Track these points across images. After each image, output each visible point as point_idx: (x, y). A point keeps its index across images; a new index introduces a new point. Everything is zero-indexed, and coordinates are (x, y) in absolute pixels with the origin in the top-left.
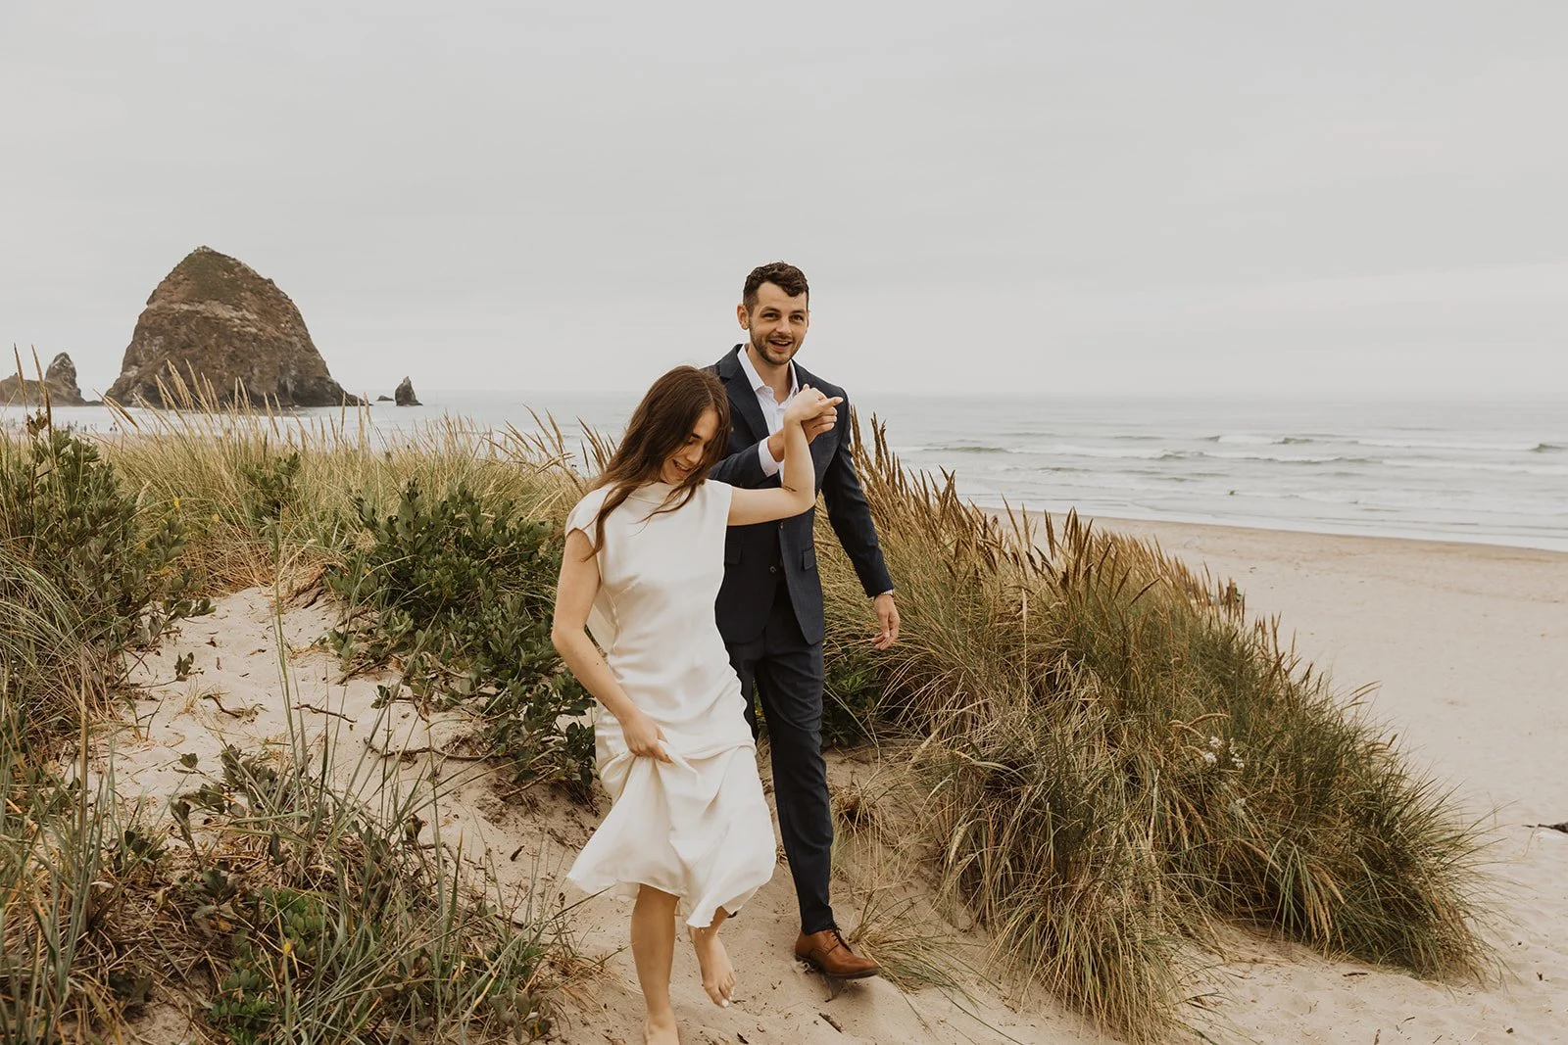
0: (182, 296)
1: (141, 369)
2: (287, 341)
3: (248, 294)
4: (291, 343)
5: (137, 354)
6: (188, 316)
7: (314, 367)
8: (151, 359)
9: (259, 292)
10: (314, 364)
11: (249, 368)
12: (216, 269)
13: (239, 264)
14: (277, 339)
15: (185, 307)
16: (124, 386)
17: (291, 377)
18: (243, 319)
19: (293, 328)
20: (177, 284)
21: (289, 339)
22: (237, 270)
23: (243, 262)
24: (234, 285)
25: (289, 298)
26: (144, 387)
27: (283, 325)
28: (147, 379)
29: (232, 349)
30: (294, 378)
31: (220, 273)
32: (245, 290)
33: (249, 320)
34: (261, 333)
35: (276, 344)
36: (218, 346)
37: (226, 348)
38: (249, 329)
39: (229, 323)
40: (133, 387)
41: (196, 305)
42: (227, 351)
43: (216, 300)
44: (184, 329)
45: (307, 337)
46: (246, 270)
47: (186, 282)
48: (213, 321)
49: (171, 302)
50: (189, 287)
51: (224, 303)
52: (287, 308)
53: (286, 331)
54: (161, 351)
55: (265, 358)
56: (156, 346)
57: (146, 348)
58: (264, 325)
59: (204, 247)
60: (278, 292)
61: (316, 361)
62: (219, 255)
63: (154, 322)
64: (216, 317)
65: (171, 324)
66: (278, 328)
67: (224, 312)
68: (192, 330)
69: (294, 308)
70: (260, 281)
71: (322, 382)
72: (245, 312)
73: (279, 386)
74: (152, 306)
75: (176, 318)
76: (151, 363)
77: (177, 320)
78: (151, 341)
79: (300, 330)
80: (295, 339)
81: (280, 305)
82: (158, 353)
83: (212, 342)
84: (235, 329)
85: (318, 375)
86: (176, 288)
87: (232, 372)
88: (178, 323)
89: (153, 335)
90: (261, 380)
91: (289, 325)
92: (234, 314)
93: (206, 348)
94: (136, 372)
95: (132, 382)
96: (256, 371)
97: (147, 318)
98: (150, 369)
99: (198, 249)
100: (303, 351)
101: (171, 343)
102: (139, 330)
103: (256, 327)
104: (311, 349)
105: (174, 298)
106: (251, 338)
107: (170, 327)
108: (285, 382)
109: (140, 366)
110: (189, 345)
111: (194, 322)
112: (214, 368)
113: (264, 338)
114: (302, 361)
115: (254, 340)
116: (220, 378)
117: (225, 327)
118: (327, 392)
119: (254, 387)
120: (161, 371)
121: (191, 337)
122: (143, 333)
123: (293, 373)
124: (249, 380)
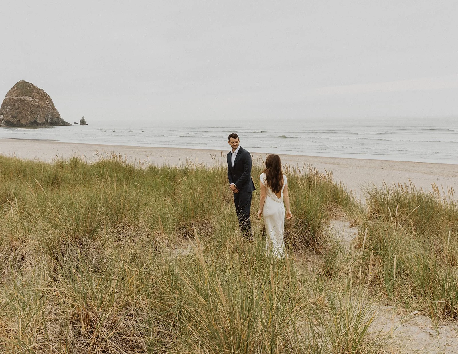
0: (16, 94)
3: (36, 94)
4: (49, 108)
5: (3, 111)
6: (18, 100)
7: (55, 114)
9: (39, 93)
11: (36, 115)
12: (26, 87)
13: (33, 85)
14: (44, 107)
15: (17, 98)
18: (34, 101)
19: (49, 103)
20: (14, 91)
21: (48, 107)
23: (34, 84)
24: (31, 91)
25: (48, 94)
26: (5, 121)
28: (6, 119)
29: (31, 110)
30: (50, 118)
32: (35, 92)
33: (36, 101)
34: (40, 105)
36: (27, 109)
37: (29, 109)
38: (36, 104)
40: (1, 121)
41: (20, 97)
43: (26, 95)
44: (16, 104)
45: (54, 106)
46: (35, 87)
47: (17, 90)
49: (13, 96)
50: (18, 92)
51: (28, 96)
52: (47, 98)
53: (47, 104)
55: (41, 112)
56: (8, 109)
57: (5, 110)
58: (41, 102)
59: (22, 80)
60: (45, 93)
61: (56, 112)
62: (27, 82)
63: (8, 102)
64: (26, 100)
66: (45, 103)
67: (28, 99)
68: (19, 104)
69: (50, 97)
70: (39, 90)
71: (58, 119)
72: (35, 99)
73: (46, 120)
74: (7, 97)
75: (14, 101)
76: (7, 114)
77: (14, 102)
79: (51, 104)
80: (50, 107)
81: (45, 97)
82: (9, 111)
83: (25, 108)
84: (32, 104)
85: (57, 117)
87: (31, 116)
88: (15, 102)
89: (7, 106)
90: (40, 119)
92: (32, 99)
93: (23, 109)
94: (2, 117)
96: (38, 116)
97: (5, 101)
98: (6, 116)
99: (20, 81)
100: (52, 110)
101: (13, 108)
102: (3, 104)
103: (38, 103)
104: (55, 110)
105: (14, 95)
107: (12, 104)
109: (3, 115)
110: (18, 109)
111: (20, 102)
112: (26, 115)
113: (41, 106)
114: (52, 113)
115: (38, 107)
116: (28, 118)
117: (29, 103)
118: (60, 122)
119: (38, 121)
120: (10, 116)
121: (19, 106)
122: (4, 105)
123: (50, 116)
124: (36, 119)
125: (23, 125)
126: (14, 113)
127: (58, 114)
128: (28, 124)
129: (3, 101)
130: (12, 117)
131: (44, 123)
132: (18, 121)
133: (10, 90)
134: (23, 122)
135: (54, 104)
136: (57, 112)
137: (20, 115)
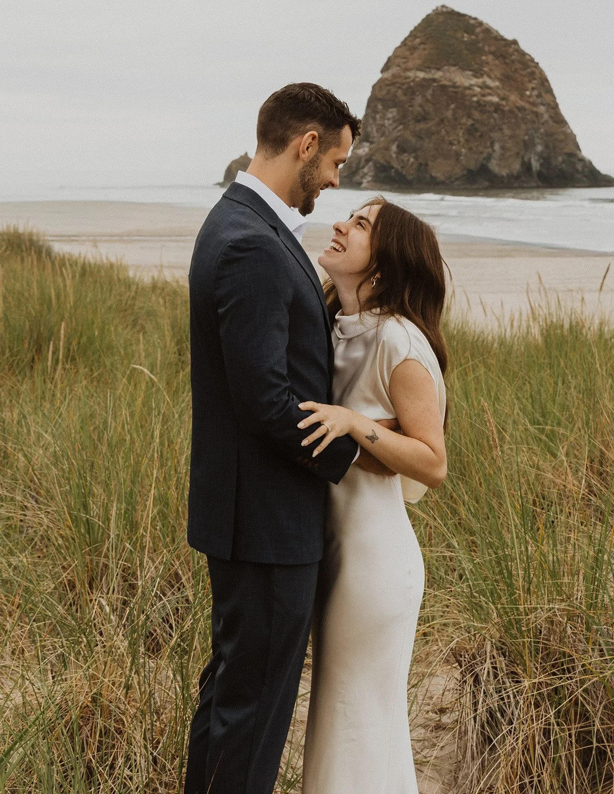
0: (418, 62)
1: (373, 146)
2: (533, 112)
3: (490, 58)
4: (537, 114)
5: (369, 129)
6: (425, 84)
7: (562, 141)
8: (383, 135)
9: (502, 55)
10: (562, 137)
11: (488, 144)
12: (455, 31)
13: (481, 24)
14: (521, 109)
15: (421, 75)
16: (354, 165)
17: (536, 153)
18: (484, 86)
19: (539, 96)
20: (413, 49)
21: (535, 109)
22: (478, 30)
24: (474, 49)
25: (536, 60)
26: (375, 166)
27: (528, 93)
28: (378, 157)
29: (470, 122)
30: (540, 155)
31: (459, 35)
32: (486, 53)
33: (490, 88)
35: (520, 115)
36: (456, 119)
37: (464, 120)
38: (489, 98)
39: (468, 92)
40: (363, 167)
41: (433, 71)
42: (466, 124)
43: (454, 65)
44: (419, 100)
45: (554, 107)
46: (488, 31)
47: (422, 46)
48: (452, 89)
49: (407, 70)
50: (426, 52)
51: (463, 69)
52: (533, 73)
53: (531, 100)
54: (394, 125)
55: (507, 132)
57: (379, 122)
58: (507, 93)
59: (443, 6)
60: (523, 54)
61: (564, 134)
62: (459, 14)
63: (388, 92)
64: (454, 86)
65: (405, 94)
66: (522, 96)
67: (463, 79)
68: (428, 101)
69: (541, 72)
70: (502, 43)
71: (572, 159)
72: (486, 78)
73: (523, 164)
74: (388, 75)
75: (410, 87)
76: (383, 139)
77: (412, 90)
78: (384, 115)
79: (547, 98)
80: (542, 109)
81: (525, 69)
82: (391, 128)
83: (449, 114)
84: (475, 99)
85: (567, 150)
86: (412, 54)
87: (470, 148)
88: (413, 93)
89: (386, 107)
90: (502, 158)
91: (535, 93)
92: (474, 81)
93: (442, 120)
94: (367, 150)
95: (363, 160)
96: (497, 147)
97: (381, 87)
98: (381, 145)
99: (437, 9)
100: (551, 122)
101: (404, 116)
103: (498, 95)
104: (560, 121)
105: (410, 64)
106: (492, 109)
107: (404, 98)
108: (530, 160)
109: (372, 143)
110: (423, 118)
111: (430, 92)
112: (451, 144)
113: (507, 108)
114: (549, 134)
115: (496, 111)
116: (458, 155)
117: (463, 96)
118: (578, 171)
119: (494, 166)
120: (394, 148)
121: (426, 108)
122: (376, 106)
123: (539, 148)
124: (489, 158)
125: (438, 184)
126: (408, 135)
127: (571, 138)
128: (457, 179)
129: (374, 87)
130: (402, 150)
131: (517, 177)
132: (423, 167)
133: (400, 47)
134: (439, 170)
135: (558, 101)
136: (569, 131)
137: (428, 144)
